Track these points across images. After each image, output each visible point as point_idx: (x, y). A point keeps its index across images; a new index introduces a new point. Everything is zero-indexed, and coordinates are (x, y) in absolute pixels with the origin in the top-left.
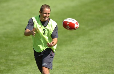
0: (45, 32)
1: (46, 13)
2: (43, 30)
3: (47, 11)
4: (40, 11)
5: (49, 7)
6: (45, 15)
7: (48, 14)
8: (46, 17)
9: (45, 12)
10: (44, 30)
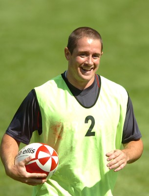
0: (92, 127)
1: (86, 54)
2: (86, 121)
3: (89, 45)
4: (65, 50)
5: (96, 35)
6: (82, 59)
7: (95, 55)
8: (87, 65)
9: (82, 50)
10: (90, 122)
